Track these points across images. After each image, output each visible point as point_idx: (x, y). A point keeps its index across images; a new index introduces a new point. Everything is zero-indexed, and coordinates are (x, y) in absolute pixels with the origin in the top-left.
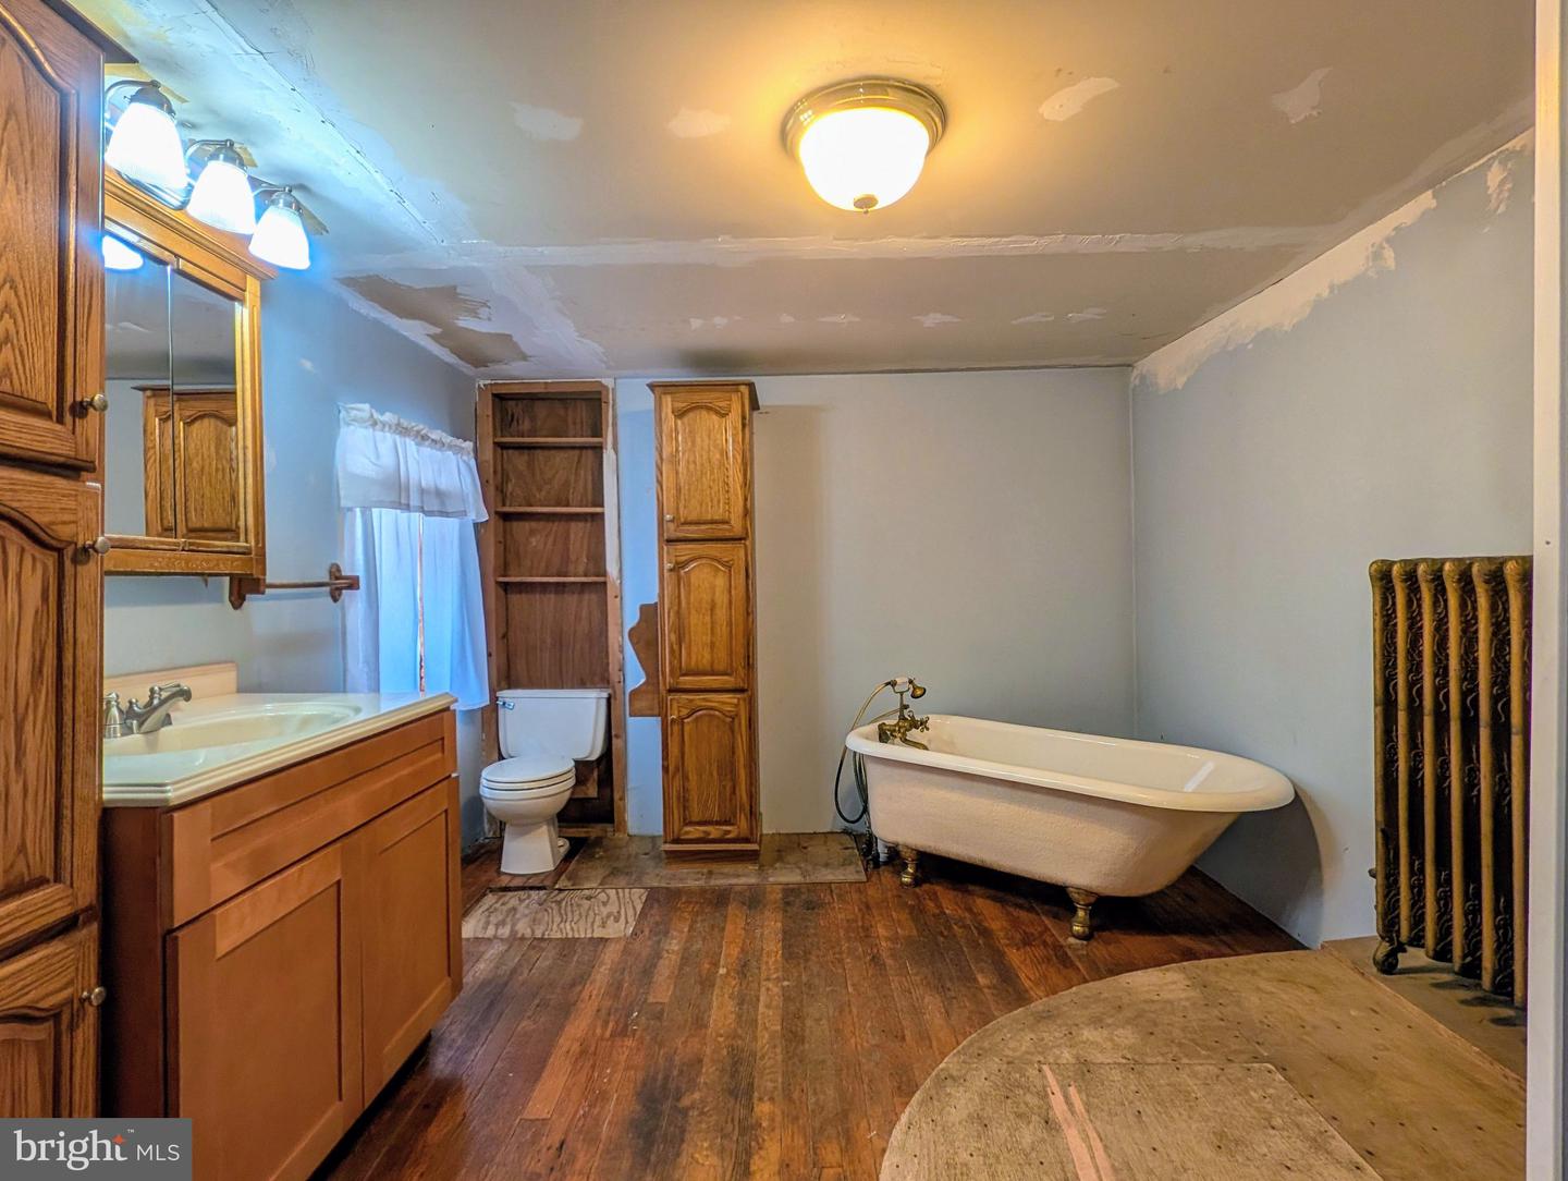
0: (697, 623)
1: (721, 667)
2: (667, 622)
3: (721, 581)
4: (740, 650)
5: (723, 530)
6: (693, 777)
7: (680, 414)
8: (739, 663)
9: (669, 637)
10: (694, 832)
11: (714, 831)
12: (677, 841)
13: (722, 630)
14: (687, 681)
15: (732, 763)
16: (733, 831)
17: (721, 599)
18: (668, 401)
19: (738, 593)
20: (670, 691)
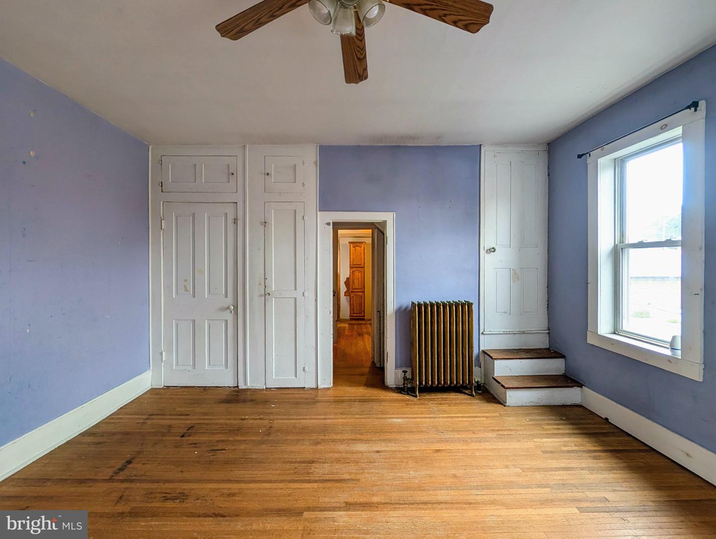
0: (356, 282)
1: (360, 288)
2: (351, 280)
3: (360, 274)
4: (363, 285)
5: (360, 266)
6: (355, 306)
7: (354, 247)
8: (363, 288)
9: (351, 283)
10: (355, 315)
11: (358, 315)
12: (352, 316)
13: (360, 282)
14: (354, 290)
15: (361, 304)
16: (361, 315)
17: (360, 277)
18: (352, 245)
19: (363, 276)
20: (351, 292)
